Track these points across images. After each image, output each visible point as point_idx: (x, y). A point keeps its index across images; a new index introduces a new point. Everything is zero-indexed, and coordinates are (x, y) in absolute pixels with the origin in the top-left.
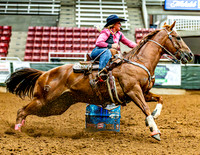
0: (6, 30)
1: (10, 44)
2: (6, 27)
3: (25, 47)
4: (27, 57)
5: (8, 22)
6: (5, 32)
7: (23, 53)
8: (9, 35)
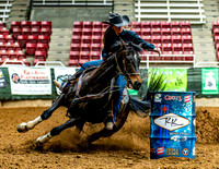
0: (44, 26)
1: (50, 44)
2: (44, 23)
3: (69, 47)
4: (73, 62)
5: (47, 16)
6: (43, 30)
7: (68, 55)
8: (49, 33)
